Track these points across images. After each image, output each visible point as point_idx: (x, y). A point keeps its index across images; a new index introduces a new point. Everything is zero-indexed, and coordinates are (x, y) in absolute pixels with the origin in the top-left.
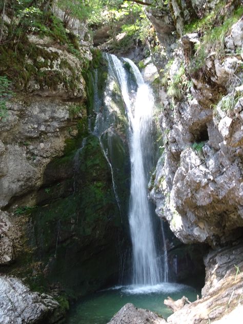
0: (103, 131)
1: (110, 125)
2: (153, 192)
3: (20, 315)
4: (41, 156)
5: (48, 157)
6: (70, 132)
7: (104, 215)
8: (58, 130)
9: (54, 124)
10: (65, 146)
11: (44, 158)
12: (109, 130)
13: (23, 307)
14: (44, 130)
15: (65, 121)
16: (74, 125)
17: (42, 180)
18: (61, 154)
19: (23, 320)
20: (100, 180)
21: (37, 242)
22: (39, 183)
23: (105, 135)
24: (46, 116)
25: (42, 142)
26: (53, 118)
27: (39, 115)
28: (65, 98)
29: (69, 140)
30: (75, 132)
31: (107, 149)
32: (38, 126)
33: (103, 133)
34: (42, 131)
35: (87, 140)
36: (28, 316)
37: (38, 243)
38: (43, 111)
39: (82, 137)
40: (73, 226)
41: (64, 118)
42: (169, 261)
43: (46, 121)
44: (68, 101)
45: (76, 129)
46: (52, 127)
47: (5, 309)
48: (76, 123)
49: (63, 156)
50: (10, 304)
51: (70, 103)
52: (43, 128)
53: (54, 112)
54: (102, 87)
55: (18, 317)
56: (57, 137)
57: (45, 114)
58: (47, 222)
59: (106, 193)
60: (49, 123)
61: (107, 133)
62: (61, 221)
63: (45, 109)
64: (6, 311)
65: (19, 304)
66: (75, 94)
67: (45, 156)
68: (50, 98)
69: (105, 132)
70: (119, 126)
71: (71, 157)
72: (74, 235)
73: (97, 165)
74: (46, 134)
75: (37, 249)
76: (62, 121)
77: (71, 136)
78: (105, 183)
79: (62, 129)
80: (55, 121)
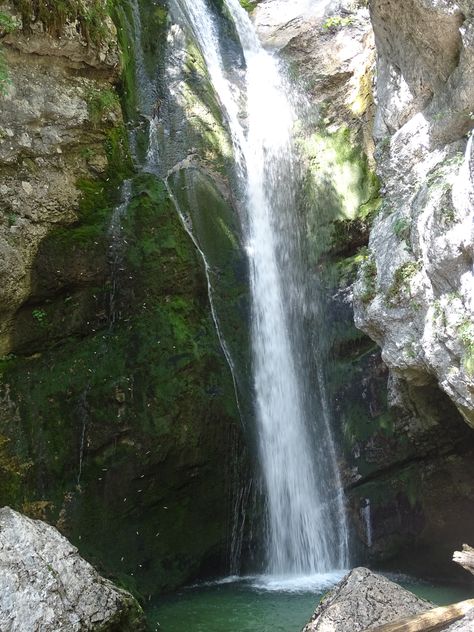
0: (171, 165)
1: (186, 150)
2: (376, 304)
3: (73, 607)
4: (27, 217)
5: (40, 222)
6: (87, 161)
7: (198, 384)
8: (59, 151)
9: (51, 133)
10: (80, 197)
11: (33, 222)
12: (187, 162)
13: (77, 587)
14: (29, 145)
15: (78, 127)
16: (98, 141)
17: (28, 283)
18: (72, 217)
19: (81, 622)
20: (180, 294)
21: (30, 449)
22: (22, 292)
23: (177, 176)
24: (33, 108)
25: (26, 179)
26: (49, 118)
27: (16, 102)
28: (75, 66)
29: (87, 182)
30: (101, 162)
31: (188, 214)
32: (16, 135)
33: (171, 171)
34: (24, 150)
35: (134, 186)
36: (90, 612)
37: (34, 452)
38: (24, 94)
39: (120, 176)
40: (122, 410)
41: (76, 118)
42: (349, 514)
43: (33, 122)
44: (81, 73)
45: (102, 155)
46: (46, 141)
47: (42, 587)
48: (102, 137)
49: (77, 224)
50: (50, 576)
51: (87, 81)
52: (25, 141)
53: (51, 98)
54: (153, 48)
55: (70, 611)
56: (59, 169)
57: (30, 103)
58: (51, 397)
59: (197, 329)
60: (39, 130)
61: (182, 171)
62: (87, 396)
63: (30, 90)
64: (44, 592)
65: (69, 578)
66: (102, 57)
67: (35, 217)
68: (41, 60)
69: (177, 167)
70: (211, 155)
71: (100, 227)
72: (126, 434)
73: (171, 251)
74: (32, 157)
75: (34, 467)
76: (72, 128)
77: (91, 170)
78: (192, 301)
79: (68, 149)
80: (53, 124)
